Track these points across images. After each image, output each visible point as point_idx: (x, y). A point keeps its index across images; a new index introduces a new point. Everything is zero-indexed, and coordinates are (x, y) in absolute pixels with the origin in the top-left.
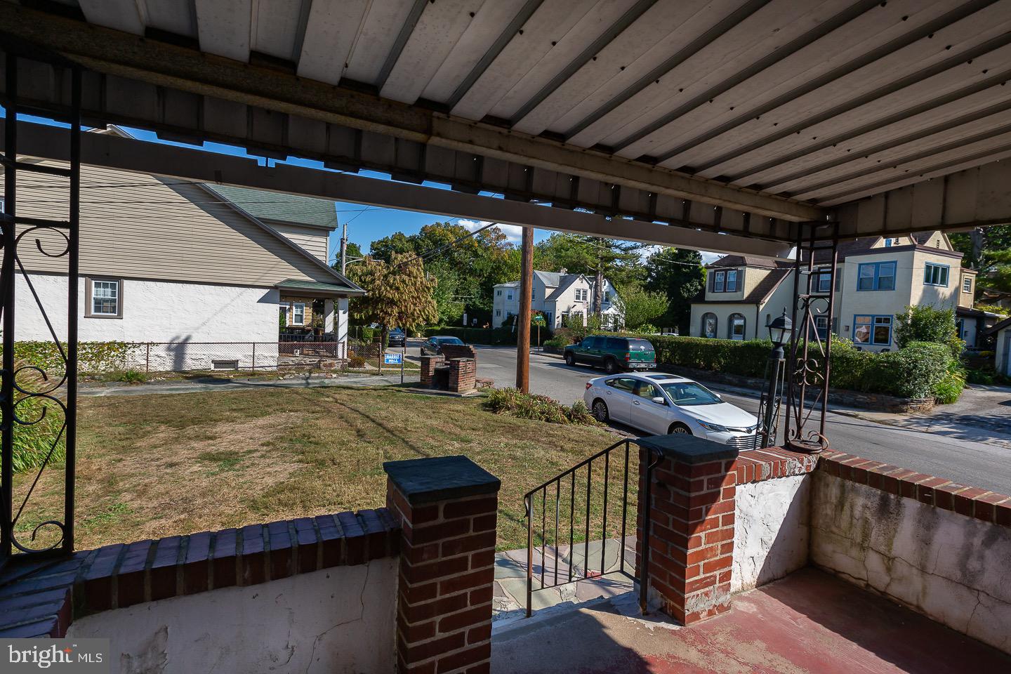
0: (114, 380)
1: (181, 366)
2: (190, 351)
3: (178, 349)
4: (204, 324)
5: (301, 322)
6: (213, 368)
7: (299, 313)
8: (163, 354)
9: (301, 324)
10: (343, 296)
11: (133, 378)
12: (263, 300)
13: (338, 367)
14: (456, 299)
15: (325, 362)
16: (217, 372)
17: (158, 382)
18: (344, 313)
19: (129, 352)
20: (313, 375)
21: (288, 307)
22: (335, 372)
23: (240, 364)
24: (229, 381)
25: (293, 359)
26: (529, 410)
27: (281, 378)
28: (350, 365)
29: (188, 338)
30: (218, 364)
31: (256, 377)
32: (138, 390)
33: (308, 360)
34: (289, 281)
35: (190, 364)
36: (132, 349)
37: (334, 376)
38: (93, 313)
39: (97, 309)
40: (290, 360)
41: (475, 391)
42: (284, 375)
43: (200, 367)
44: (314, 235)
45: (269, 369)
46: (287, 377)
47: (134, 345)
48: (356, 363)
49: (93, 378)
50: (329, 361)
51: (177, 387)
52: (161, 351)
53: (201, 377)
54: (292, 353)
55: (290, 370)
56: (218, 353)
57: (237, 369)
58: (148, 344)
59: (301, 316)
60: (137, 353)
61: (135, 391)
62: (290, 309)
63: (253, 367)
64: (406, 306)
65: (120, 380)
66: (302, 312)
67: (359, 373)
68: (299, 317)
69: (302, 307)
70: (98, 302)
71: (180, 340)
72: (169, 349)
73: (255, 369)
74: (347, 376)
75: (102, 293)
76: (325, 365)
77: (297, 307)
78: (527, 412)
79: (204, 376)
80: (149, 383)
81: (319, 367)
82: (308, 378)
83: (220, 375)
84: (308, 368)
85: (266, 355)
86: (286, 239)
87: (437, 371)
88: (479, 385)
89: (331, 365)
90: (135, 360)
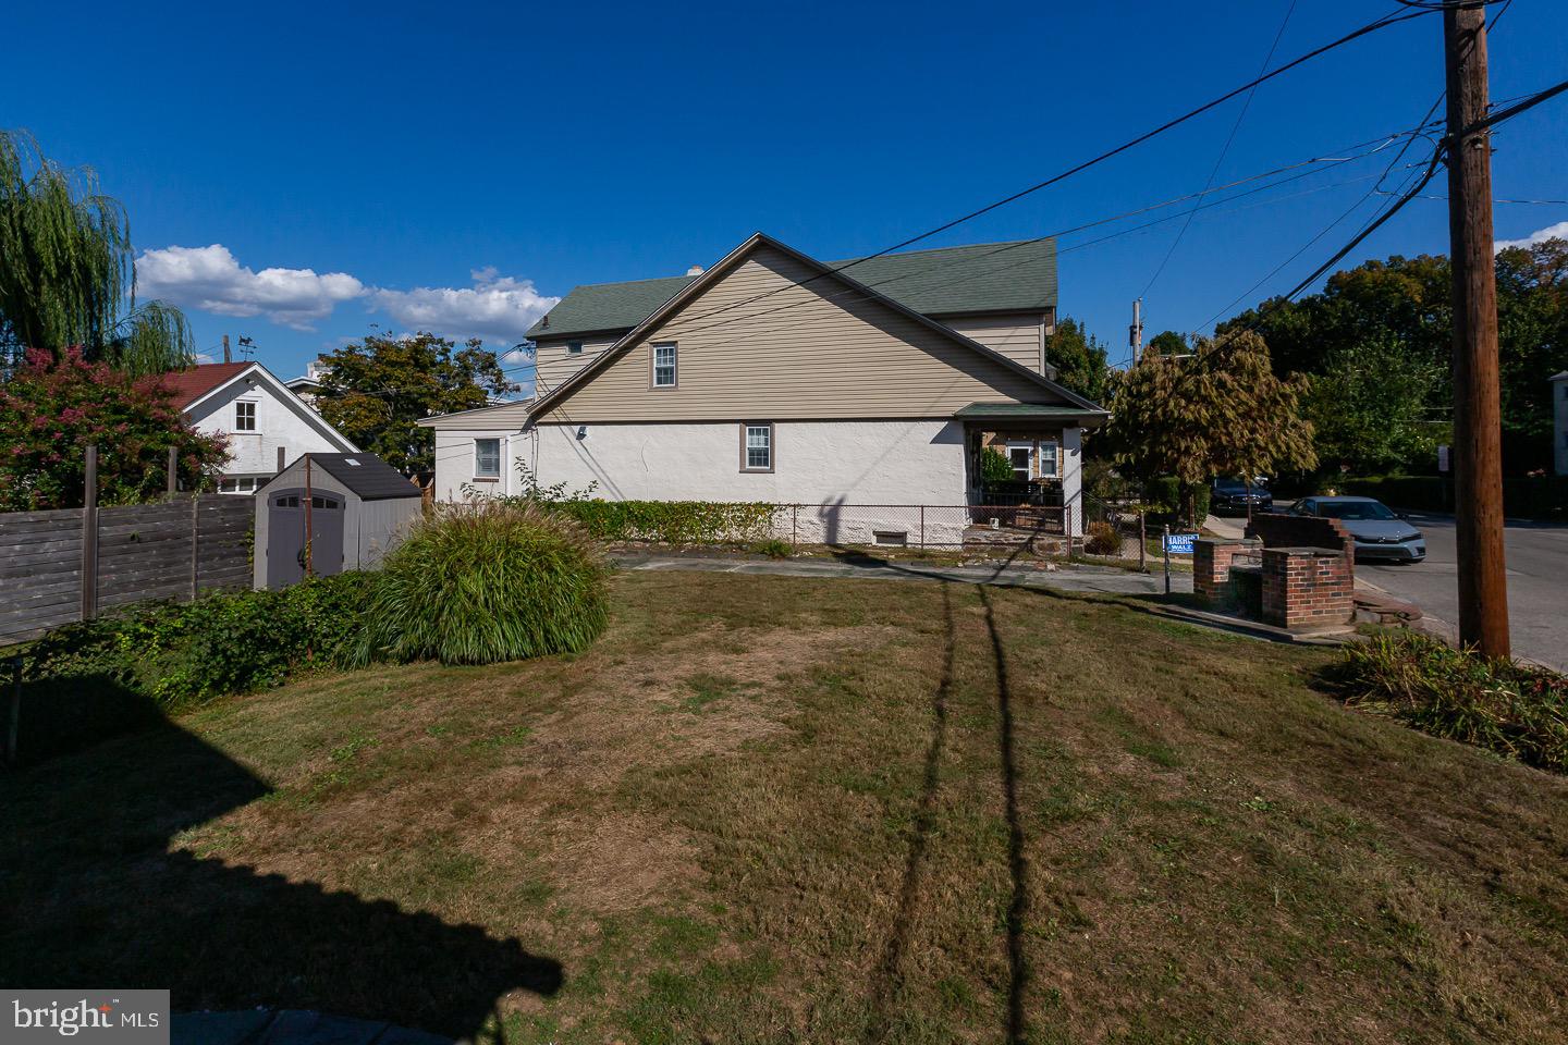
0: (756, 552)
1: (835, 537)
2: (846, 516)
3: (831, 515)
4: (862, 478)
5: (1054, 472)
6: (874, 543)
7: (1049, 458)
8: (816, 520)
9: (1053, 476)
10: (1072, 423)
11: (777, 551)
12: (939, 439)
13: (1063, 551)
14: (1432, 415)
15: (1041, 542)
16: (880, 548)
17: (803, 559)
18: (1073, 454)
19: (776, 515)
20: (1013, 563)
21: (1030, 449)
22: (1054, 560)
23: (910, 539)
24: (884, 563)
25: (987, 533)
26: (1458, 713)
27: (960, 565)
28: (1089, 549)
29: (841, 501)
30: (883, 536)
31: (926, 559)
32: (775, 566)
33: (1011, 538)
34: (977, 405)
35: (846, 537)
36: (778, 512)
37: (1051, 566)
38: (748, 467)
39: (752, 463)
40: (983, 536)
41: (1348, 630)
42: (967, 559)
43: (858, 541)
44: (1018, 326)
45: (951, 549)
46: (969, 563)
47: (782, 507)
48: (1103, 546)
49: (741, 548)
50: (1048, 540)
51: (823, 567)
52: (810, 515)
53: (856, 556)
54: (987, 522)
55: (982, 551)
56: (881, 521)
57: (905, 546)
58: (794, 506)
59: (1053, 463)
60: (783, 517)
61: (767, 568)
62: (1034, 452)
63: (922, 544)
64: (1229, 434)
65: (763, 553)
66: (1054, 455)
67: (1101, 564)
68: (1050, 465)
69: (1053, 448)
70: (752, 453)
71: (834, 502)
72: (821, 514)
73: (926, 547)
74: (1077, 568)
75: (755, 441)
76: (1041, 547)
77: (1045, 448)
78: (1450, 718)
79: (858, 553)
80: (790, 559)
81: (1031, 550)
82: (1003, 568)
83: (878, 554)
84: (1011, 549)
85: (945, 525)
86: (967, 340)
87: (1235, 573)
88: (1363, 617)
89: (1052, 547)
90: (782, 528)
